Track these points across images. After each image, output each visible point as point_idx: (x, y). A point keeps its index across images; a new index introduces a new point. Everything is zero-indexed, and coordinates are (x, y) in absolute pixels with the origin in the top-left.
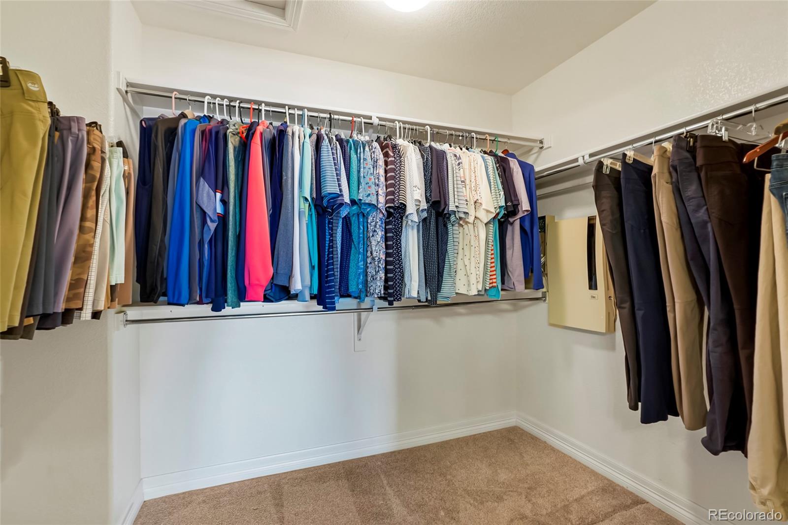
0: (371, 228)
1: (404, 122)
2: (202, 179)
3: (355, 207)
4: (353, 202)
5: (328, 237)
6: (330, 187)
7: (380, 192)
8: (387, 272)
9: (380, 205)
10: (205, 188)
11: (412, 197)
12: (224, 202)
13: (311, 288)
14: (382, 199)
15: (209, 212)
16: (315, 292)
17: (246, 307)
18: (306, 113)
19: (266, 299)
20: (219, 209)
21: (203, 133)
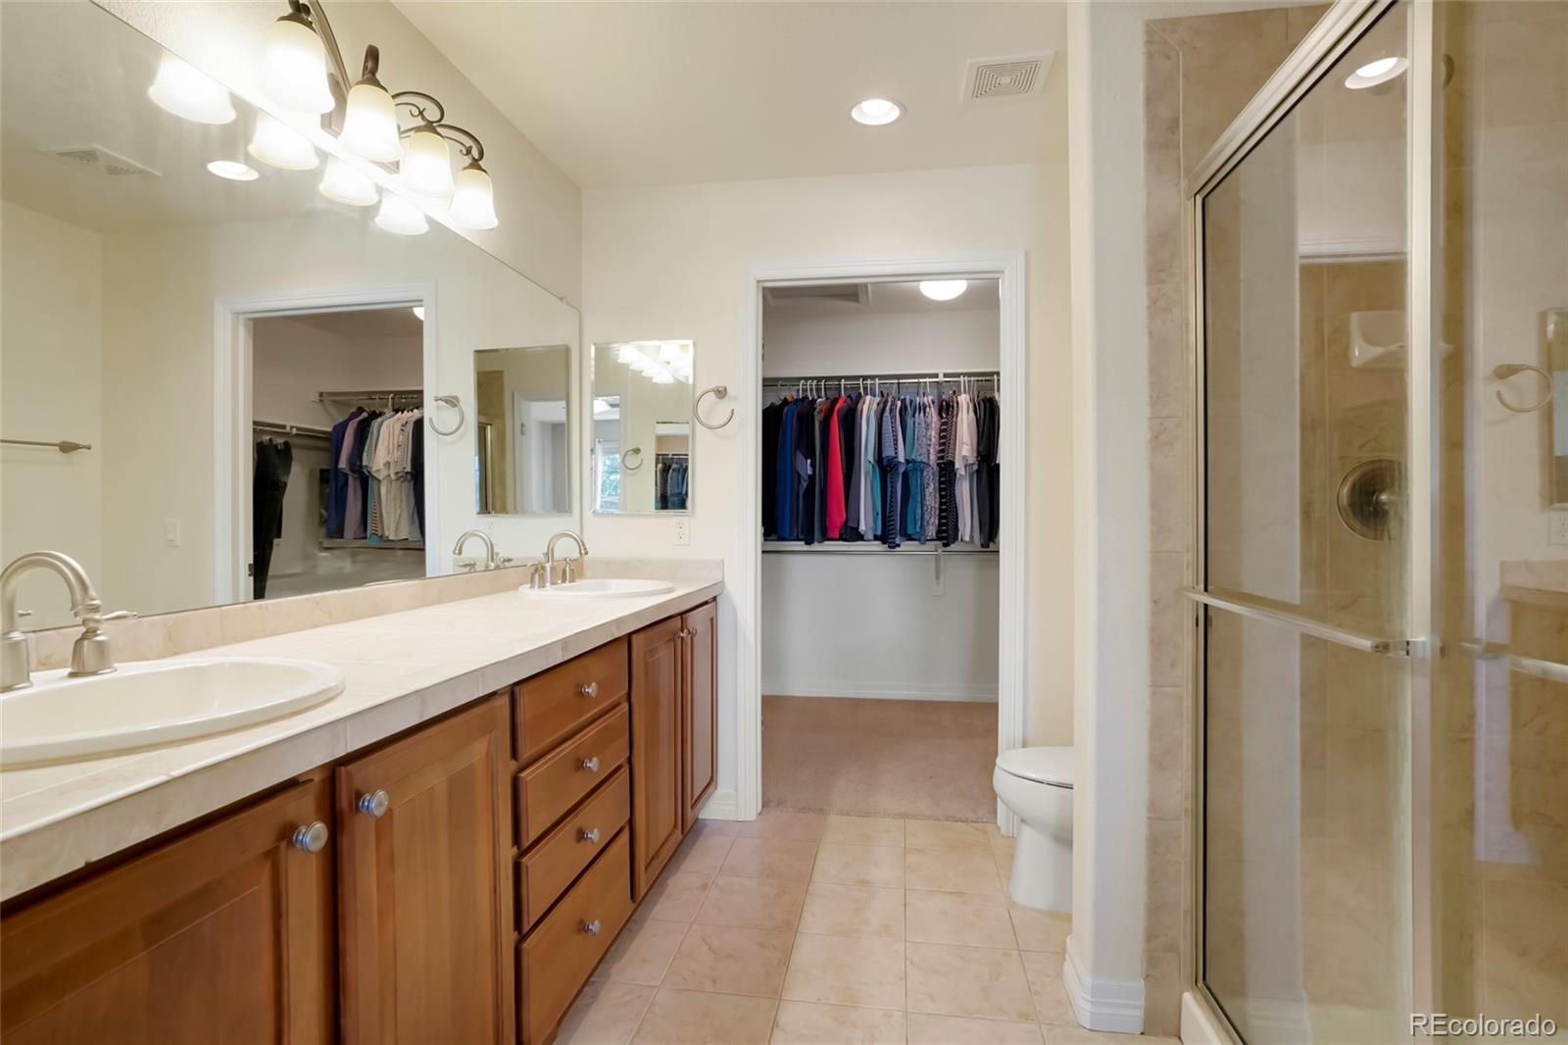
0: (926, 481)
1: (970, 375)
2: (798, 453)
3: (910, 465)
4: (908, 461)
5: (889, 486)
6: (888, 452)
7: (932, 451)
8: (940, 518)
9: (931, 463)
10: (800, 456)
11: (960, 454)
12: (813, 465)
13: (875, 529)
14: (933, 457)
15: (803, 475)
16: (879, 533)
17: (829, 545)
18: (877, 381)
19: (841, 539)
20: (810, 472)
21: (798, 415)
